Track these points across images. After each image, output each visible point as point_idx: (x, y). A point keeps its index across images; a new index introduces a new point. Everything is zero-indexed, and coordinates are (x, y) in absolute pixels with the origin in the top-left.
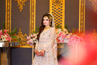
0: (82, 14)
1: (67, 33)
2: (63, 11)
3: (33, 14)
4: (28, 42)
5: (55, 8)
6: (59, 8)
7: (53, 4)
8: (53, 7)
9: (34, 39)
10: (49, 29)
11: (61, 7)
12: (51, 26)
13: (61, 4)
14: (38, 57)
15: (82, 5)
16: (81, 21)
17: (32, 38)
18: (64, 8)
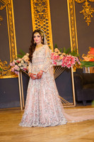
0: (73, 29)
1: (60, 53)
2: (50, 28)
3: (13, 35)
4: (13, 69)
5: (39, 26)
6: (44, 25)
7: (36, 20)
8: (36, 24)
9: (20, 65)
11: (47, 23)
12: (43, 43)
13: (47, 20)
15: (72, 18)
16: (73, 38)
17: (16, 64)
18: (50, 24)
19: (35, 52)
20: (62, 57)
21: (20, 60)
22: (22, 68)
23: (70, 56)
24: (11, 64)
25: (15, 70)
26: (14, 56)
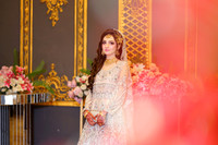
2: (149, 24)
3: (82, 32)
4: (70, 93)
7: (126, 9)
8: (125, 15)
12: (119, 58)
13: (145, 9)
14: (92, 128)
17: (78, 84)
18: (149, 18)
20: (161, 80)
24: (69, 84)
25: (75, 96)
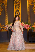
0: (29, 15)
1: (23, 23)
6: (18, 13)
7: (15, 11)
8: (15, 12)
9: (8, 27)
10: (18, 21)
11: (19, 12)
15: (29, 11)
16: (29, 18)
17: (7, 26)
18: (20, 13)
19: (15, 23)
20: (24, 25)
21: (9, 25)
22: (9, 28)
23: (27, 25)
24: (5, 27)
25: (7, 29)
26: (6, 24)
